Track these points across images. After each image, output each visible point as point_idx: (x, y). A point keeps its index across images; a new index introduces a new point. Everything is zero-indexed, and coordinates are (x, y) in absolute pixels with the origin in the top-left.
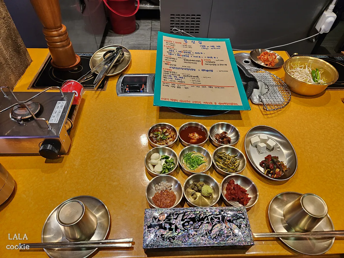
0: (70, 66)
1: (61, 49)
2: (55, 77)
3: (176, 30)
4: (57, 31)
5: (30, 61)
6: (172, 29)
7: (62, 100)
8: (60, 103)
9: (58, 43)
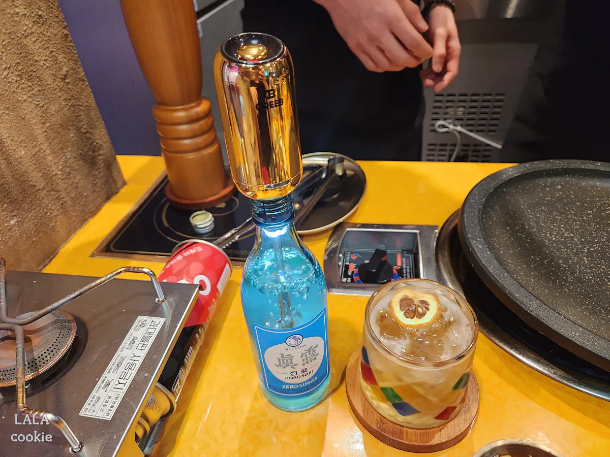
0: (208, 198)
1: (191, 156)
2: (166, 225)
3: (444, 126)
4: (184, 109)
5: (119, 184)
6: (433, 125)
7: (155, 311)
8: (143, 325)
9: (187, 142)
